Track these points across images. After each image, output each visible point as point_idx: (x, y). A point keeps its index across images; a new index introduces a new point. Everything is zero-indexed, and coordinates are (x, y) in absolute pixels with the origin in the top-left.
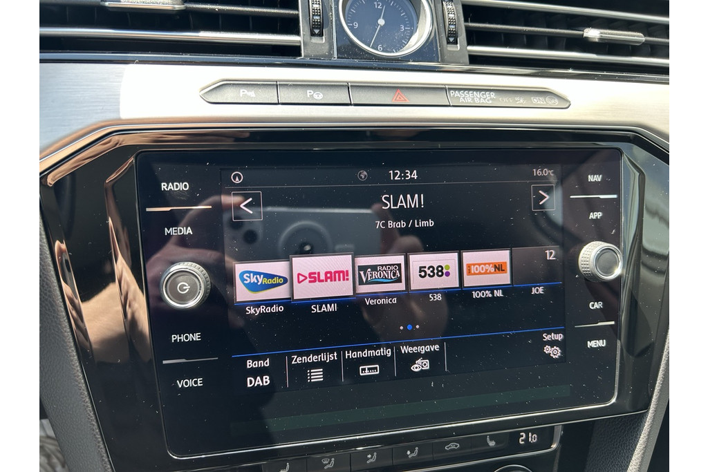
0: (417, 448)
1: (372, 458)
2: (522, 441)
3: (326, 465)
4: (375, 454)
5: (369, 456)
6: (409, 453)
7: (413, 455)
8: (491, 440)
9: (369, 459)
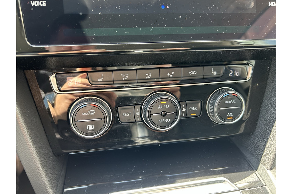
0: (173, 72)
1: (148, 76)
2: (231, 75)
3: (124, 77)
4: (150, 73)
5: (147, 75)
6: (169, 74)
7: (171, 76)
8: (214, 71)
9: (147, 76)
